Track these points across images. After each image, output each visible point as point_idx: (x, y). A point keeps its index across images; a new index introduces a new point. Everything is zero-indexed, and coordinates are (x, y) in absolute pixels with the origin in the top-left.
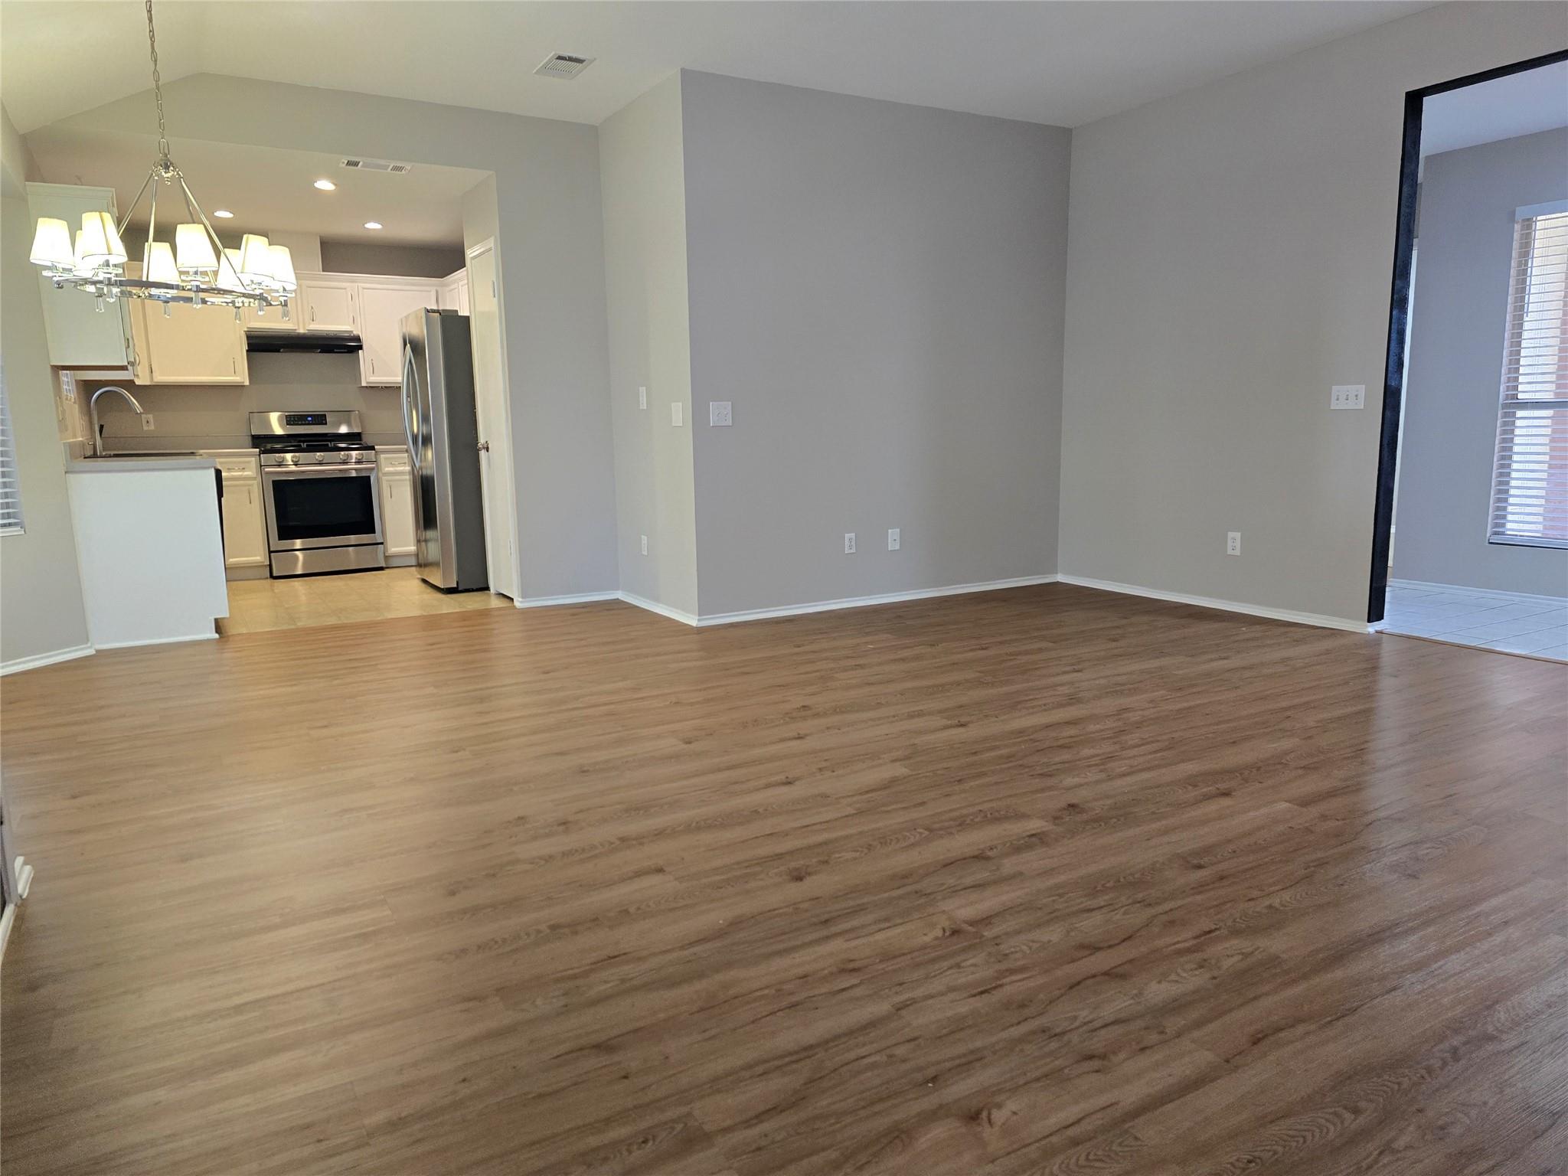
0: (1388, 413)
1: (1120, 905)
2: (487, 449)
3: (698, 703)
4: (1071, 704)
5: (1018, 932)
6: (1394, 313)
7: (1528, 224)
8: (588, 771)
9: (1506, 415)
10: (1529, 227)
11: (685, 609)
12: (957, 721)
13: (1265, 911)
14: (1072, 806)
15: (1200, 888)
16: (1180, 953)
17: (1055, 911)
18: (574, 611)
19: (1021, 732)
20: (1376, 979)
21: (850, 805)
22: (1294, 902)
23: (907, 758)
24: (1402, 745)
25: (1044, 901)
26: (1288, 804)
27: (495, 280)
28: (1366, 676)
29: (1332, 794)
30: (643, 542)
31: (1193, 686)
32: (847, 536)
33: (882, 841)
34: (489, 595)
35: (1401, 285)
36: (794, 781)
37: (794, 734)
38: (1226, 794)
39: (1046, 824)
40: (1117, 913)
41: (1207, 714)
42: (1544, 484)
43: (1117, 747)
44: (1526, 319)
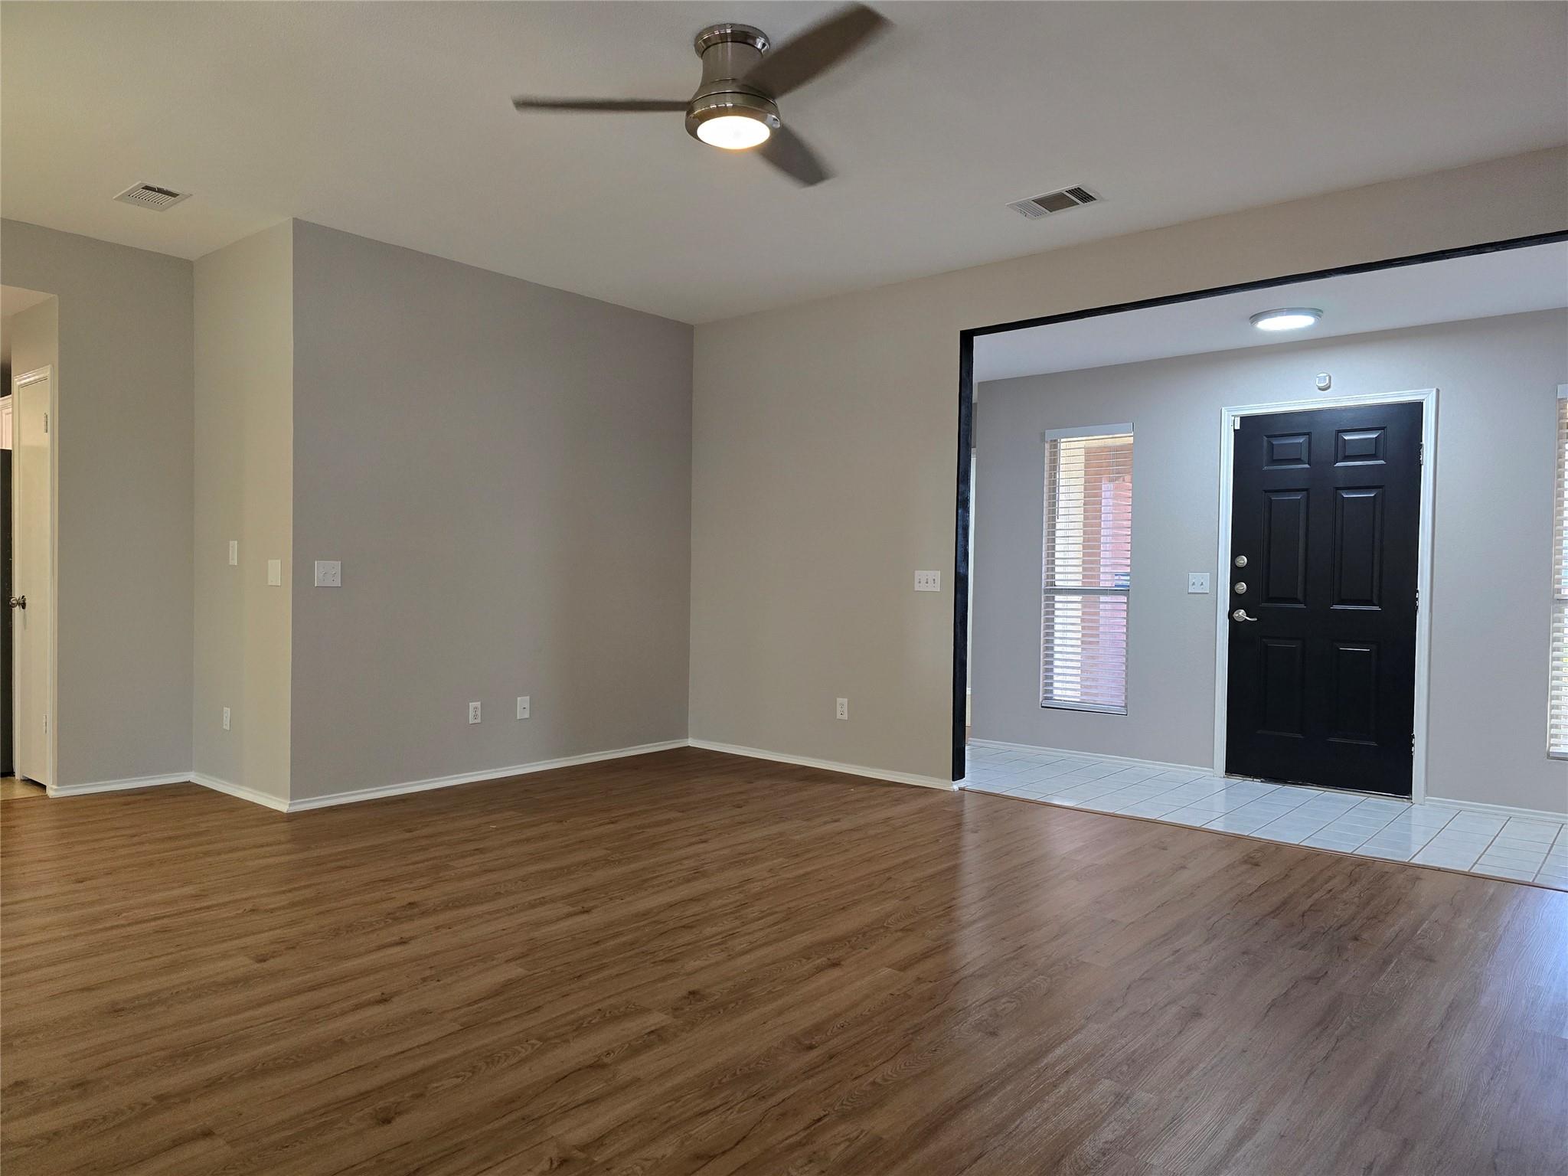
0: (959, 596)
1: (735, 1102)
2: (24, 606)
3: (283, 908)
4: (695, 879)
5: (631, 1151)
6: (960, 511)
7: (1055, 444)
8: (122, 1010)
9: (1047, 599)
10: (1055, 447)
11: (274, 792)
12: (580, 908)
13: (869, 1088)
14: (692, 993)
15: (811, 1071)
16: (791, 1148)
17: (669, 1120)
18: (129, 799)
19: (645, 914)
20: (964, 1149)
21: (455, 1020)
22: (895, 1076)
23: (524, 956)
24: (982, 899)
25: (661, 1108)
26: (890, 969)
27: (49, 414)
28: (952, 833)
29: (925, 956)
30: (225, 715)
31: (808, 851)
32: (472, 705)
33: (489, 1060)
34: (13, 782)
35: (964, 489)
36: (391, 997)
37: (396, 938)
38: (835, 964)
39: (665, 1016)
40: (732, 1112)
41: (821, 880)
42: (1079, 657)
43: (738, 923)
44: (1057, 520)
